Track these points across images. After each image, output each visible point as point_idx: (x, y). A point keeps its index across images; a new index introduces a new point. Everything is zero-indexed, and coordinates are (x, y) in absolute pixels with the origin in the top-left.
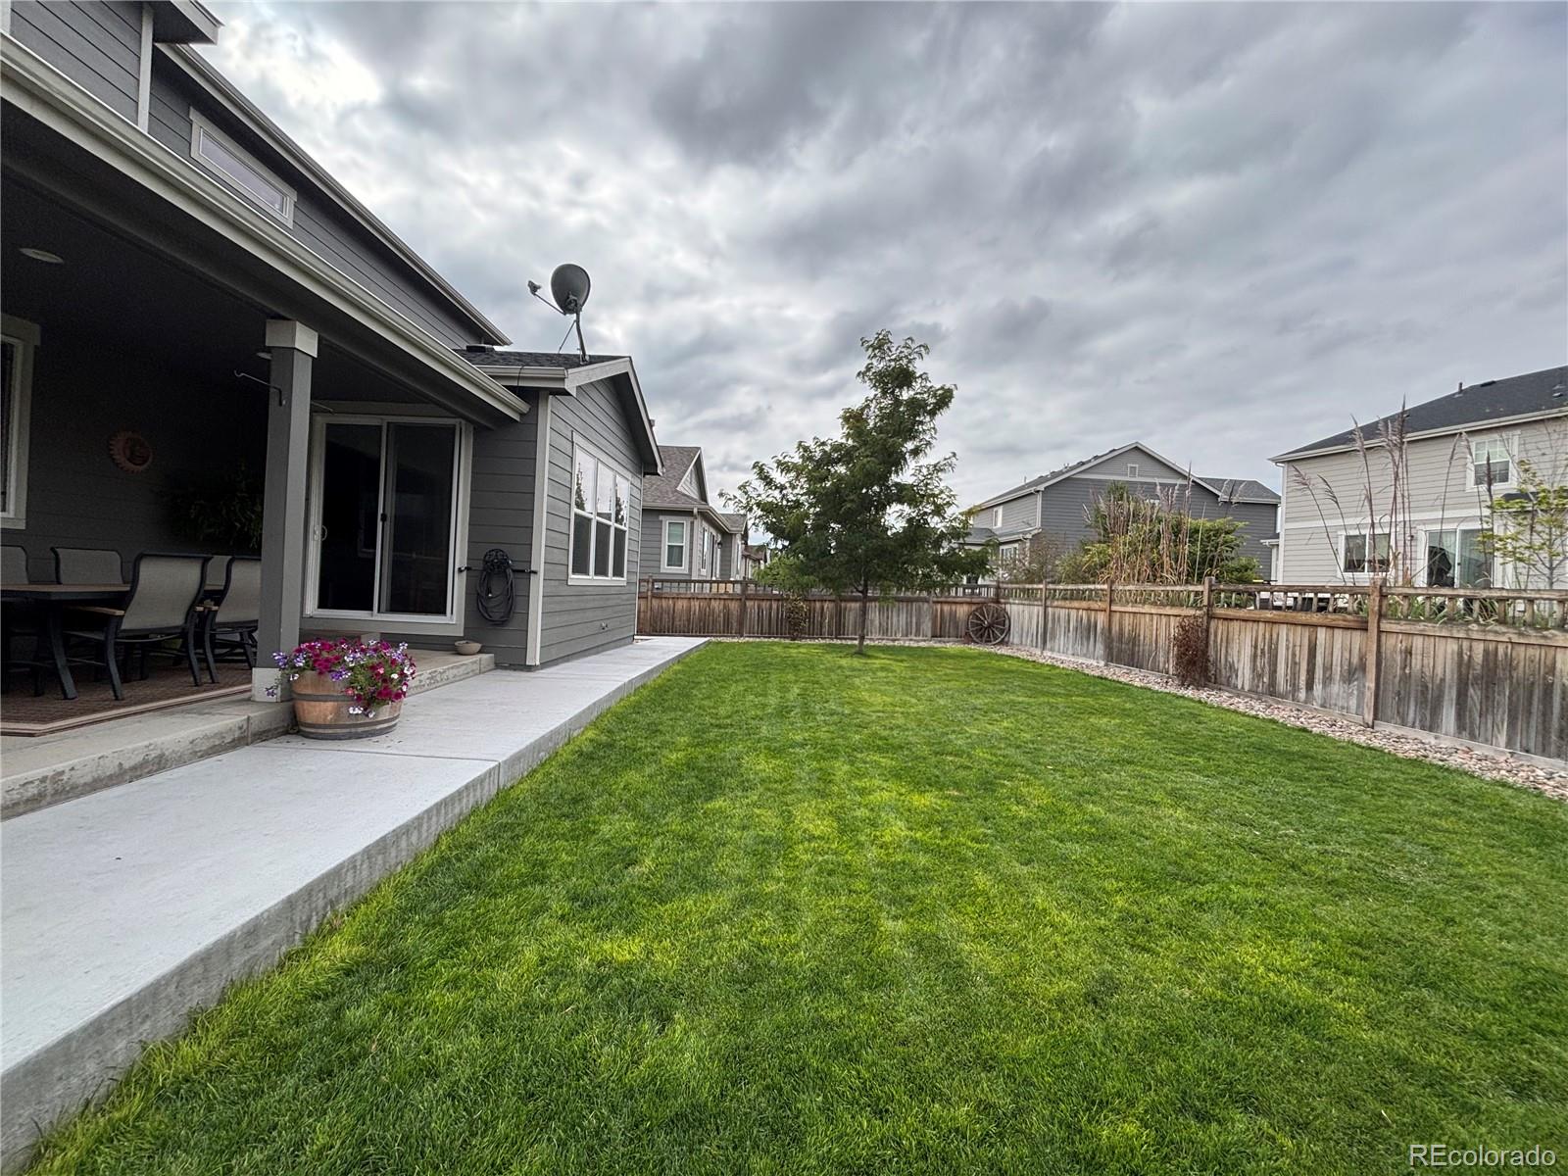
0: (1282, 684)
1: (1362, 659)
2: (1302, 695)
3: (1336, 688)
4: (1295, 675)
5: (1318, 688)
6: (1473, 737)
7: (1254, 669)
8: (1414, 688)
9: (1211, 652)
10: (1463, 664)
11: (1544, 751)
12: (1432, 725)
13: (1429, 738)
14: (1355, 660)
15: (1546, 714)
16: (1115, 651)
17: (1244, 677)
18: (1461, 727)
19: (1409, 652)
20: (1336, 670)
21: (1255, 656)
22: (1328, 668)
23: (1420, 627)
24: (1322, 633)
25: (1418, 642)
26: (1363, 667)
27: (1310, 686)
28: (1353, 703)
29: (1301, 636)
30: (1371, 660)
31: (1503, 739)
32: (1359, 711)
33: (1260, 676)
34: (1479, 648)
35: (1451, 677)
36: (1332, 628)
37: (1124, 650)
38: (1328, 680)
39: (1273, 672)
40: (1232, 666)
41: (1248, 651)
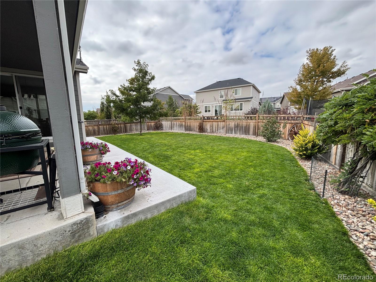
0: (214, 131)
1: (224, 126)
2: (217, 132)
3: (221, 130)
4: (216, 129)
5: (219, 130)
6: (236, 134)
7: (210, 129)
8: (230, 129)
9: (204, 127)
10: (235, 125)
11: (242, 134)
12: (232, 133)
13: (231, 135)
14: (223, 126)
15: (243, 130)
16: (187, 129)
17: (209, 130)
18: (235, 133)
19: (229, 124)
20: (221, 127)
21: (210, 127)
22: (220, 127)
23: (230, 121)
24: (219, 122)
25: (230, 123)
26: (224, 127)
27: (218, 130)
28: (223, 132)
29: (216, 123)
30: (225, 125)
31: (239, 133)
32: (224, 133)
33: (211, 130)
34: (236, 123)
35: (234, 127)
36: (220, 122)
37: (188, 128)
38: (220, 129)
39: (213, 129)
40: (207, 129)
41: (209, 126)
